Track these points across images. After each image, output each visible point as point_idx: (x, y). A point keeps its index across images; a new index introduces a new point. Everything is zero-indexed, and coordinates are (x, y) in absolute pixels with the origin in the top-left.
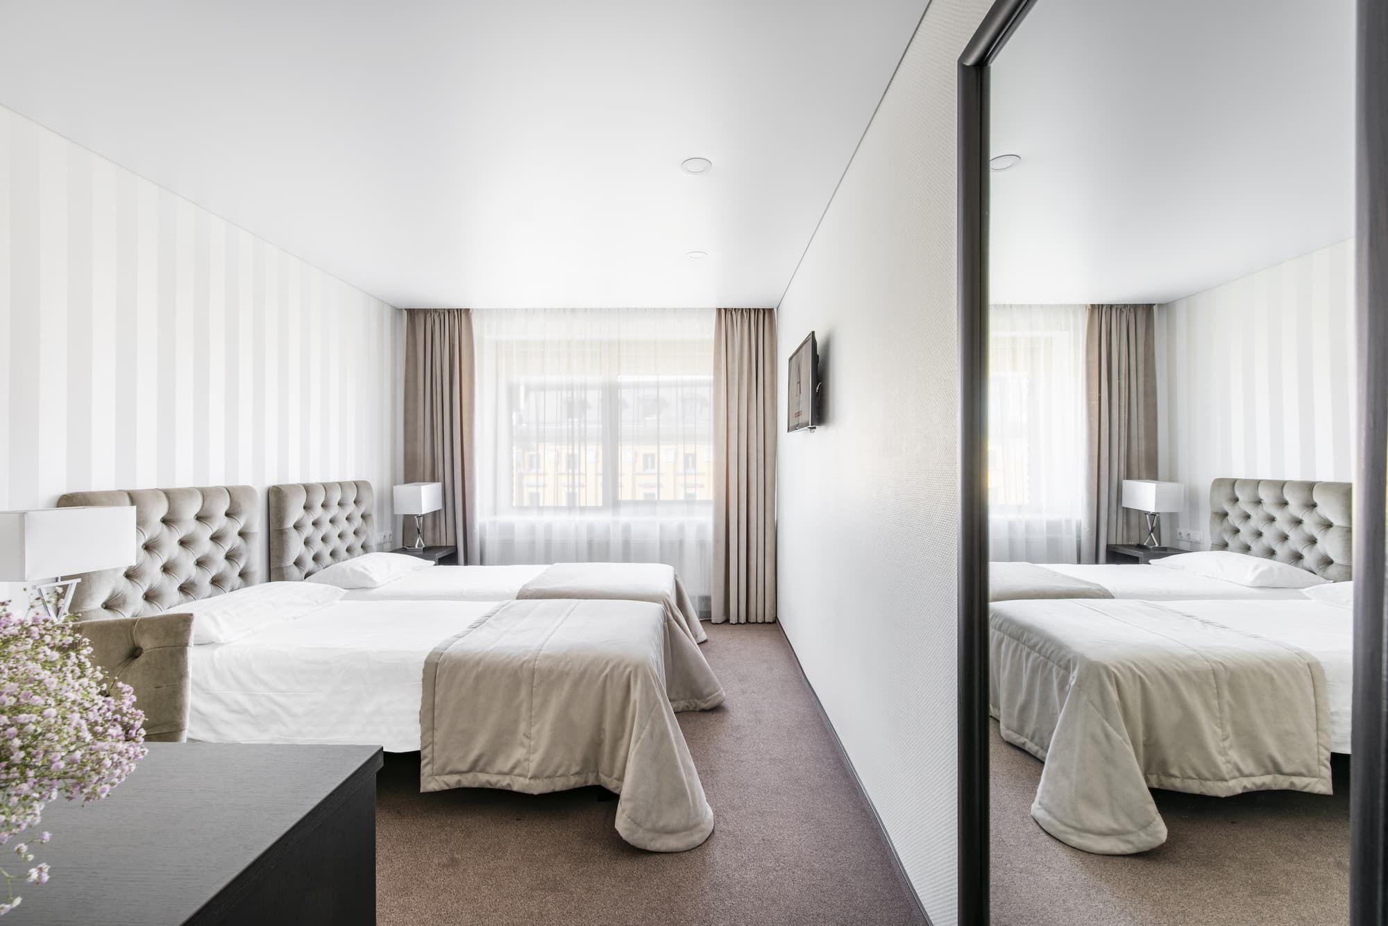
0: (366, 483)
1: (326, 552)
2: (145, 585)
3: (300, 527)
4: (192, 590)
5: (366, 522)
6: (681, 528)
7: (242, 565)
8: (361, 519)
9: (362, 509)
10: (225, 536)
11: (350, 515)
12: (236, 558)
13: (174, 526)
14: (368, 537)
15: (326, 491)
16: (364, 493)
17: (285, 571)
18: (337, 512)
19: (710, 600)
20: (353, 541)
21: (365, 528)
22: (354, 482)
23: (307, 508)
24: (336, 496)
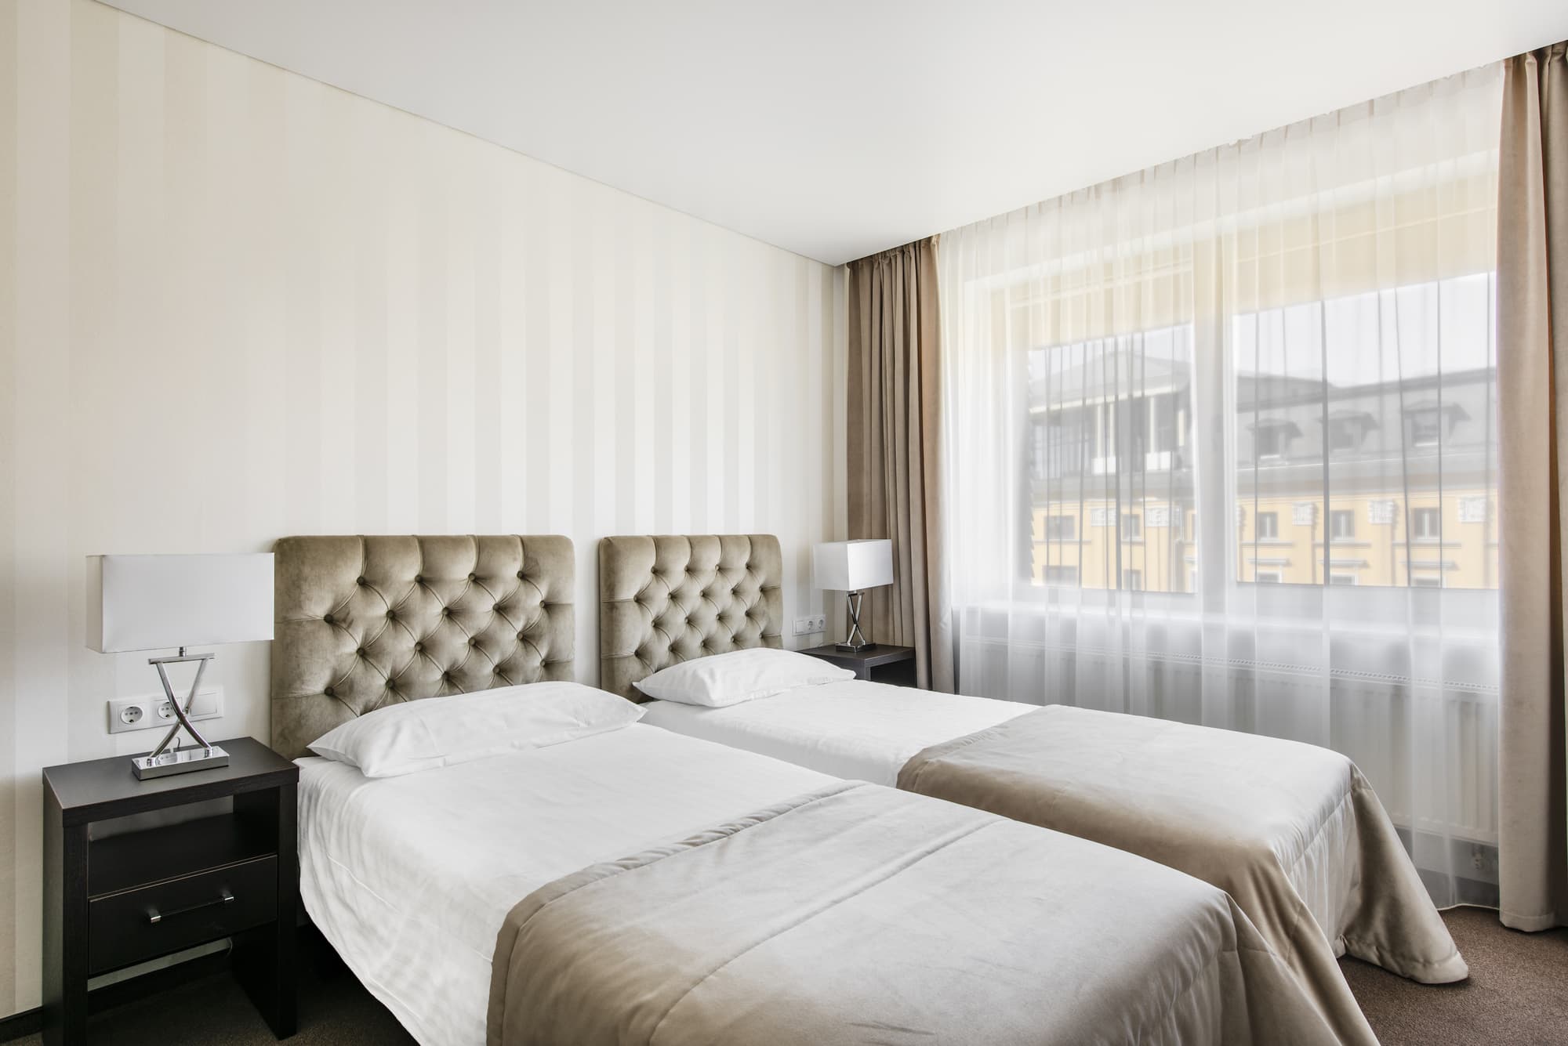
0: (770, 541)
1: (694, 642)
2: (384, 667)
3: (645, 600)
4: (461, 681)
5: (767, 601)
6: (1398, 657)
7: (544, 653)
8: (758, 594)
9: (760, 579)
10: (515, 607)
11: (738, 585)
12: (534, 640)
13: (430, 587)
14: (770, 621)
15: (691, 547)
16: (762, 553)
17: (616, 665)
18: (712, 580)
19: (1496, 856)
20: (743, 626)
21: (765, 608)
22: (748, 536)
23: (658, 572)
24: (711, 558)
